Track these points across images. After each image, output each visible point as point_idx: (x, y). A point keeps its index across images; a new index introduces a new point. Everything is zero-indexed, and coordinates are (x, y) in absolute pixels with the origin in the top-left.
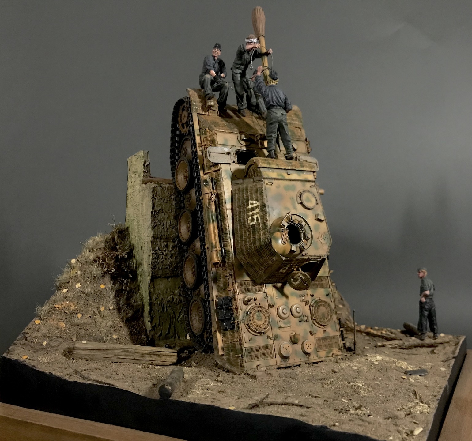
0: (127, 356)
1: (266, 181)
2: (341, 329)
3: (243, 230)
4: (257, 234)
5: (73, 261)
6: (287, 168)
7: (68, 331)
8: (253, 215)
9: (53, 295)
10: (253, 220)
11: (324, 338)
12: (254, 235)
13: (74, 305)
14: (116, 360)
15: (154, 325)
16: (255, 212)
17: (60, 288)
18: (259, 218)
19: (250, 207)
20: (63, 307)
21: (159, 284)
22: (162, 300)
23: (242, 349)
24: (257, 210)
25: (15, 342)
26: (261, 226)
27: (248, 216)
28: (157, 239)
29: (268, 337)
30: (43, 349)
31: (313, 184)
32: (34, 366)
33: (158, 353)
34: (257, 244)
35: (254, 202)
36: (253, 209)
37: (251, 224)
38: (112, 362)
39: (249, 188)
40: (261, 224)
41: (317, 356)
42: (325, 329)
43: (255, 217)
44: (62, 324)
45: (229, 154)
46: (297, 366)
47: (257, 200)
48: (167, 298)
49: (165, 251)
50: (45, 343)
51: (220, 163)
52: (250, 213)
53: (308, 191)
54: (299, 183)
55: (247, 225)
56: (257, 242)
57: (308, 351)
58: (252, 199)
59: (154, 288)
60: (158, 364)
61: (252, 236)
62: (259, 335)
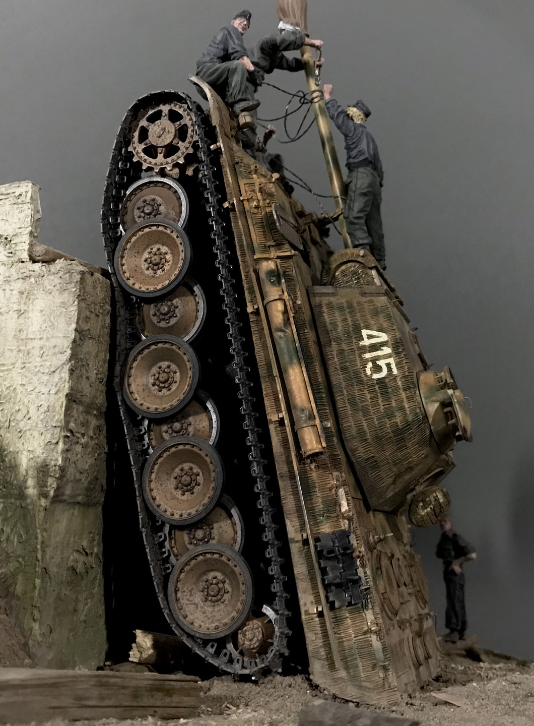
3: (356, 387)
4: (393, 398)
8: (376, 359)
10: (378, 369)
12: (387, 399)
14: (79, 713)
16: (380, 353)
18: (393, 366)
19: (366, 342)
21: (58, 521)
22: (60, 563)
23: (385, 650)
24: (387, 350)
26: (400, 383)
27: (364, 361)
28: (73, 400)
29: (398, 624)
34: (398, 419)
35: (375, 333)
36: (375, 347)
37: (376, 376)
38: (70, 721)
39: (355, 305)
40: (398, 379)
43: (382, 363)
45: (297, 230)
46: (428, 685)
47: (380, 330)
49: (83, 435)
51: (291, 244)
52: (368, 356)
55: (365, 379)
56: (396, 414)
58: (367, 328)
60: (165, 715)
61: (381, 402)
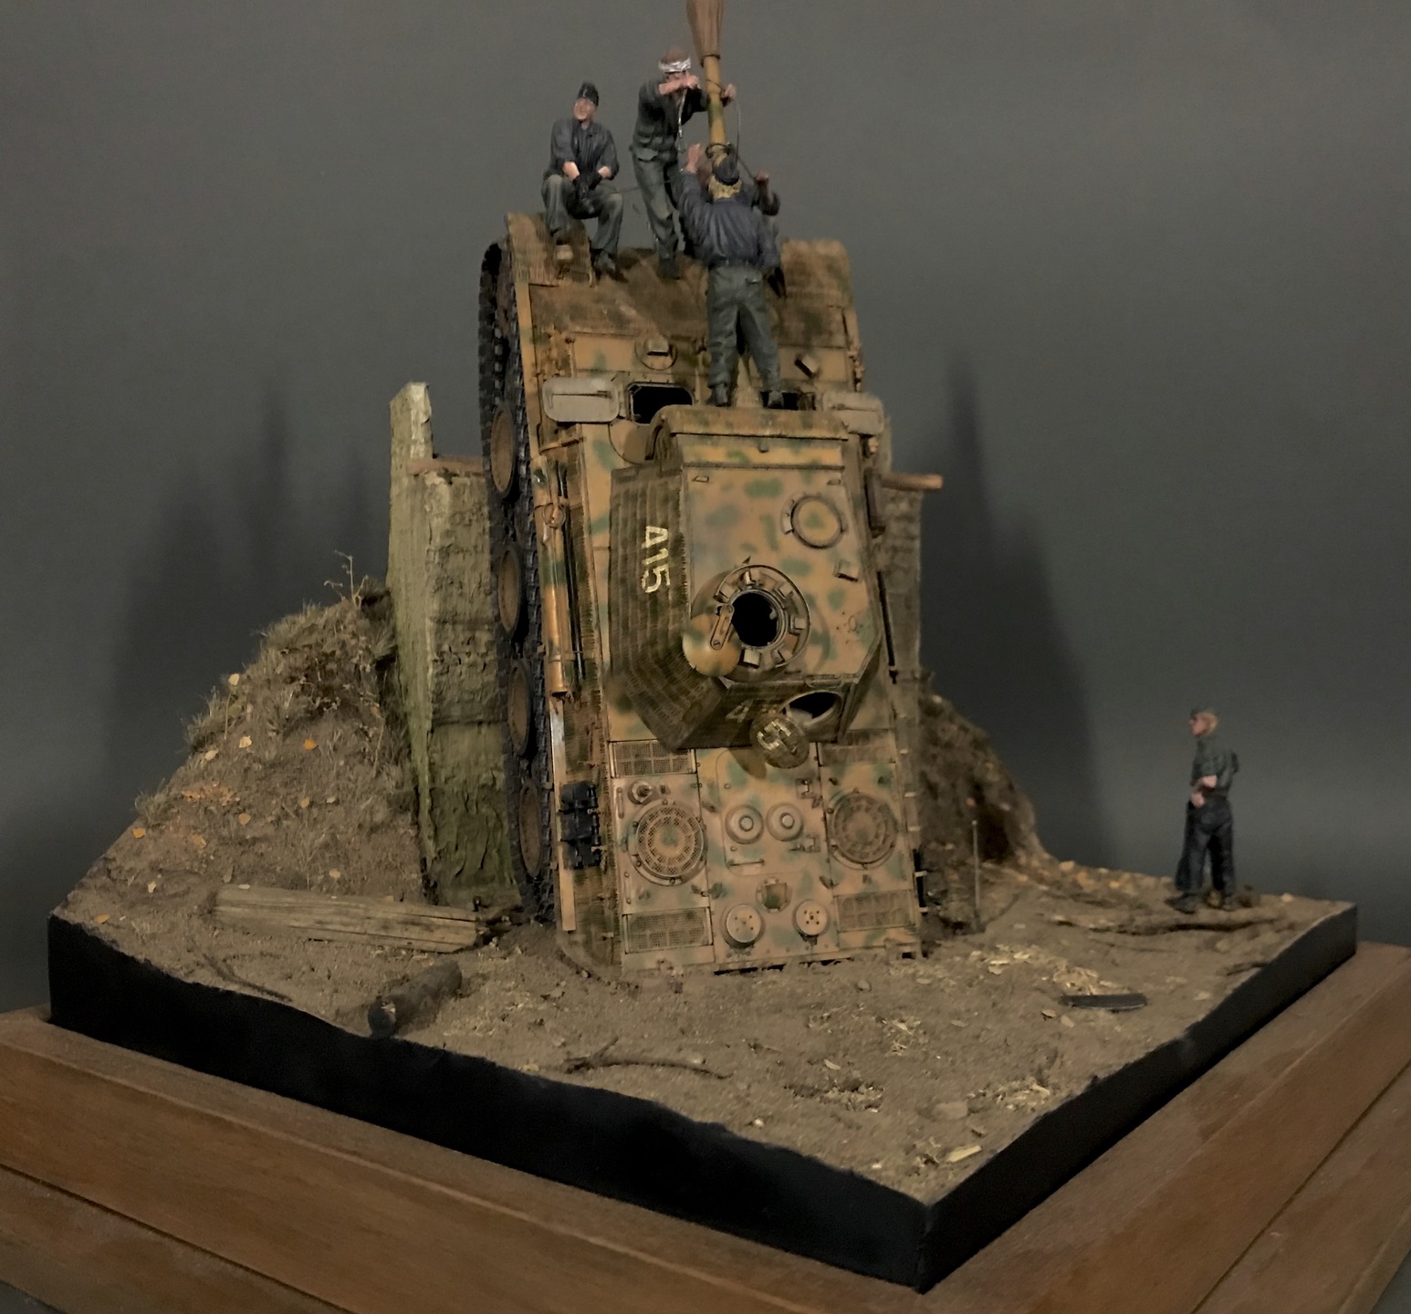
0: (346, 925)
1: (692, 473)
2: (918, 874)
3: (631, 605)
4: (660, 619)
5: (234, 679)
6: (760, 433)
7: (212, 857)
8: (654, 566)
9: (182, 765)
10: (653, 578)
11: (860, 899)
12: (655, 620)
13: (232, 793)
14: (319, 935)
15: (442, 846)
16: (658, 557)
17: (199, 746)
18: (667, 575)
19: (649, 543)
20: (203, 796)
21: (456, 742)
22: (465, 781)
23: (617, 920)
24: (664, 553)
25: (84, 880)
26: (670, 598)
27: (643, 568)
28: (445, 622)
29: (695, 890)
30: (148, 900)
31: (838, 475)
32: (114, 942)
33: (424, 920)
34: (660, 647)
35: (658, 530)
36: (655, 550)
37: (650, 590)
38: (310, 940)
39: (648, 492)
40: (670, 593)
41: (838, 945)
42: (866, 872)
43: (657, 571)
44: (200, 841)
45: (605, 394)
46: (775, 967)
47: (664, 526)
48: (479, 776)
49: (468, 654)
50: (152, 887)
51: (581, 423)
52: (648, 562)
53: (818, 498)
54: (795, 473)
55: (639, 592)
56: (659, 641)
57: (811, 930)
58: (653, 524)
59: (442, 750)
60: (424, 948)
61: (649, 625)
62: (667, 882)
